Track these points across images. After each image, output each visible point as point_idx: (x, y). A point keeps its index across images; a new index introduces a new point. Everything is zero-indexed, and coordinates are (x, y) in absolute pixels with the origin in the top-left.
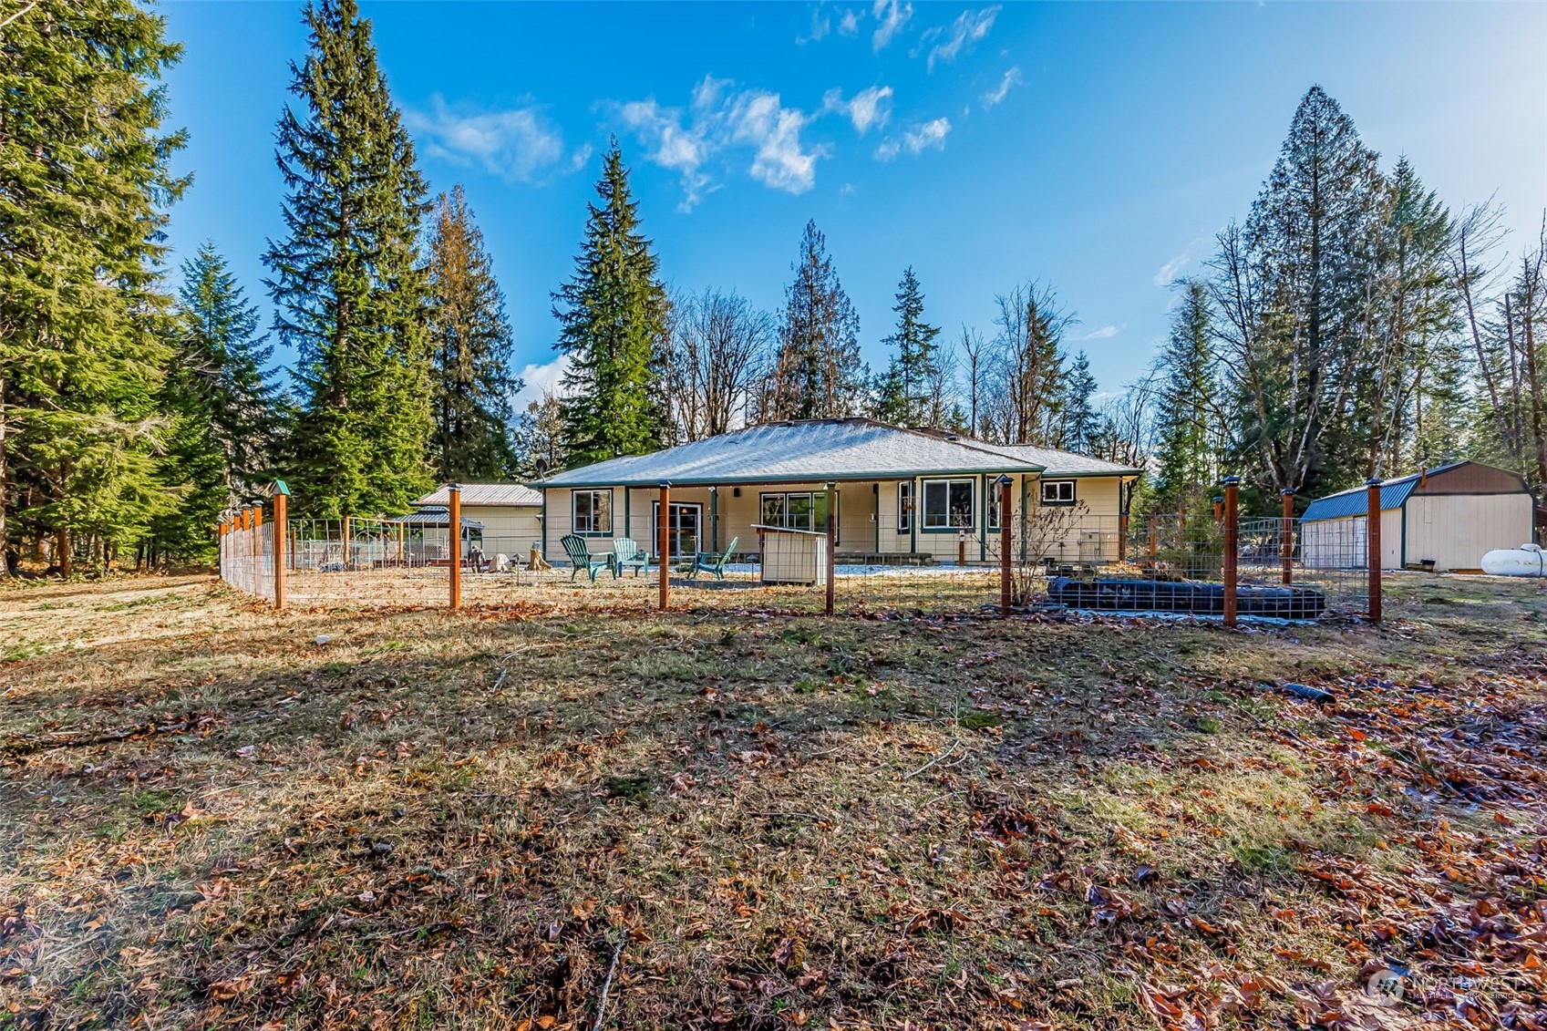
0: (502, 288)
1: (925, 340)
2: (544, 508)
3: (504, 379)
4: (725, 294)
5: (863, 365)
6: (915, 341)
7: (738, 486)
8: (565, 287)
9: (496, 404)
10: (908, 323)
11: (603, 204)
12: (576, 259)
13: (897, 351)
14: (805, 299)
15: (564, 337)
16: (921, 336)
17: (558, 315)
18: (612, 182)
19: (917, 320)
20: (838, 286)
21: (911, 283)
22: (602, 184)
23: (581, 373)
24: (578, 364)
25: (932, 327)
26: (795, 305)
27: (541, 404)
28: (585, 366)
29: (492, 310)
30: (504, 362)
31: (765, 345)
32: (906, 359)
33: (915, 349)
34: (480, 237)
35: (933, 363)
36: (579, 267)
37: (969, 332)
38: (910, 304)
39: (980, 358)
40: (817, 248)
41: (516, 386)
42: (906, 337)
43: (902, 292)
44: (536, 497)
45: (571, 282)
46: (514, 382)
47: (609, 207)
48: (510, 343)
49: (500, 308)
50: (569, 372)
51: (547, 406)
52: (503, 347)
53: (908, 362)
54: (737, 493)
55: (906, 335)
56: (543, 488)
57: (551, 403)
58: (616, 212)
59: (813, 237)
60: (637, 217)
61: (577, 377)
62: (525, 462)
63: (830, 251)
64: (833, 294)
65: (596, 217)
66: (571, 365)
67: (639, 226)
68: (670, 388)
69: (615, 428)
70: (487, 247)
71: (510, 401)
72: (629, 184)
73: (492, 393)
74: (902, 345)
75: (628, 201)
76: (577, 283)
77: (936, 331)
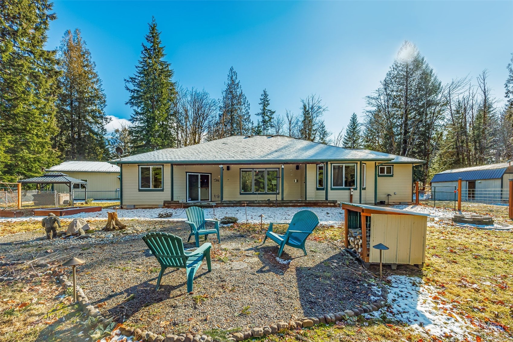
0: (100, 77)
1: (271, 115)
2: (121, 173)
3: (102, 117)
4: (200, 90)
5: (251, 122)
6: (267, 115)
7: (228, 165)
8: (131, 78)
9: (99, 128)
10: (264, 109)
11: (149, 45)
12: (137, 67)
13: (260, 118)
14: (230, 96)
15: (130, 100)
16: (269, 114)
17: (128, 89)
18: (153, 36)
19: (268, 108)
20: (242, 93)
21: (265, 95)
22: (148, 36)
23: (138, 117)
24: (137, 113)
25: (273, 111)
26: (226, 98)
27: (120, 130)
28: (140, 114)
29: (96, 86)
30: (102, 110)
31: (215, 112)
32: (264, 121)
33: (266, 118)
34: (90, 54)
35: (272, 123)
36: (137, 70)
37: (289, 112)
38: (265, 102)
39: (292, 121)
40: (234, 78)
41: (108, 120)
42: (263, 114)
43: (262, 98)
44: (116, 168)
45: (134, 76)
46: (107, 118)
47: (152, 47)
48: (105, 101)
49: (100, 86)
50: (133, 116)
51: (123, 131)
52: (102, 103)
53: (264, 122)
54: (228, 168)
55: (264, 113)
56: (120, 164)
57: (125, 130)
58: (155, 49)
59: (233, 73)
60: (164, 53)
61: (137, 118)
62: (113, 153)
63: (239, 79)
64: (240, 95)
65: (146, 50)
66: (134, 113)
67: (165, 56)
68: (177, 126)
69: (155, 140)
70: (93, 59)
71: (105, 127)
72: (161, 38)
73: (96, 123)
74: (262, 117)
75: (160, 46)
76: (137, 78)
77: (274, 112)
